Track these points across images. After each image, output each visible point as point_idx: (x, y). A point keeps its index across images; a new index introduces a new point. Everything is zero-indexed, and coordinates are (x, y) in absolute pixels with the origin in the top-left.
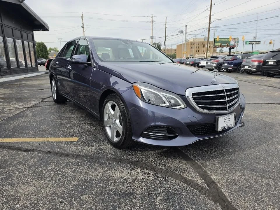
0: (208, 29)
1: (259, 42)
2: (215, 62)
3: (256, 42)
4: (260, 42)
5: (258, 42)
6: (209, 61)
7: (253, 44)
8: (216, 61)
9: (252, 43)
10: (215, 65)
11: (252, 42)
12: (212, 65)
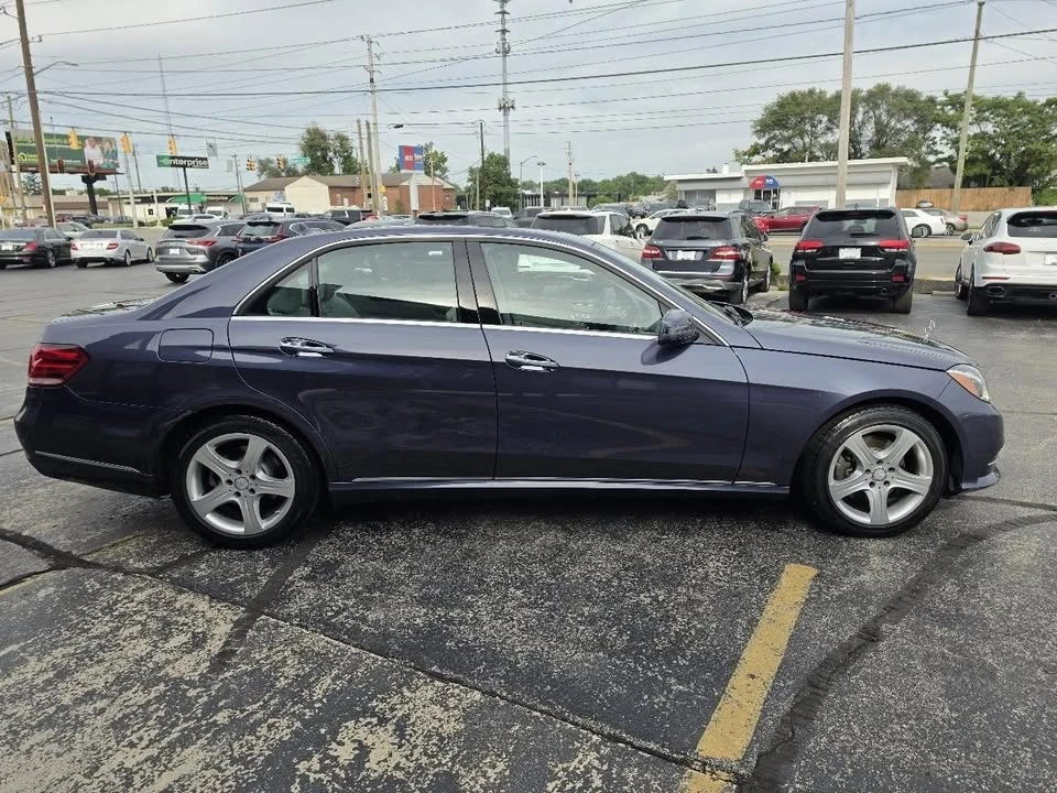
0: (27, 98)
1: (203, 159)
2: (200, 247)
3: (193, 159)
4: (206, 159)
5: (199, 159)
6: (174, 244)
7: (184, 167)
8: (206, 243)
9: (182, 162)
10: (202, 258)
11: (179, 158)
12: (193, 257)
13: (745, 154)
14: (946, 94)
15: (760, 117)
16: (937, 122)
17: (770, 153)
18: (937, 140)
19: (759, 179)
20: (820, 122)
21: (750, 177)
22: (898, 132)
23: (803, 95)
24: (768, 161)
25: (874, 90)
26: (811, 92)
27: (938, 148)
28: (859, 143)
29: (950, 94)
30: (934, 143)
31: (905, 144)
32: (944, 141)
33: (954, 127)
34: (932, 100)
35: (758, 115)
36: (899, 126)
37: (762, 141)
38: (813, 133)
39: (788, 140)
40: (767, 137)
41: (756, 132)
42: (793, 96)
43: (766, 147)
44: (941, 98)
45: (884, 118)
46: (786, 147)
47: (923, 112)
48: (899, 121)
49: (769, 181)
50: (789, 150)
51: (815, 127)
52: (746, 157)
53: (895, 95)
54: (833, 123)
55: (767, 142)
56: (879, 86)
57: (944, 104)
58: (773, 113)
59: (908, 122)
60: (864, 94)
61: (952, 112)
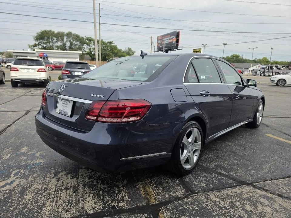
13: (32, 46)
14: (86, 37)
15: (36, 36)
16: (85, 43)
17: (40, 47)
18: (86, 48)
19: (41, 54)
20: (54, 40)
21: (38, 53)
22: (76, 45)
23: (48, 31)
24: (40, 49)
25: (68, 33)
26: (50, 31)
27: (86, 50)
28: (66, 47)
29: (87, 37)
30: (85, 49)
31: (78, 48)
32: (87, 49)
33: (89, 45)
34: (83, 38)
35: (35, 35)
36: (76, 43)
37: (37, 43)
38: (52, 43)
39: (45, 43)
40: (39, 41)
41: (35, 40)
42: (45, 31)
43: (39, 44)
44: (85, 38)
45: (72, 40)
46: (45, 46)
47: (81, 41)
48: (76, 42)
49: (44, 55)
50: (46, 46)
51: (53, 41)
52: (33, 47)
53: (74, 35)
54: (58, 40)
55: (39, 43)
56: (69, 32)
57: (86, 39)
58: (40, 35)
59: (78, 43)
60: (65, 33)
61: (88, 42)
